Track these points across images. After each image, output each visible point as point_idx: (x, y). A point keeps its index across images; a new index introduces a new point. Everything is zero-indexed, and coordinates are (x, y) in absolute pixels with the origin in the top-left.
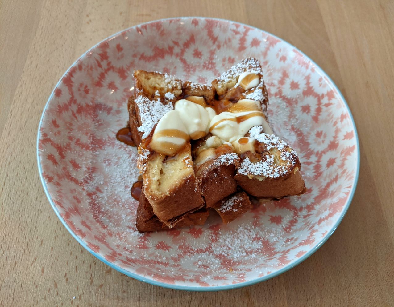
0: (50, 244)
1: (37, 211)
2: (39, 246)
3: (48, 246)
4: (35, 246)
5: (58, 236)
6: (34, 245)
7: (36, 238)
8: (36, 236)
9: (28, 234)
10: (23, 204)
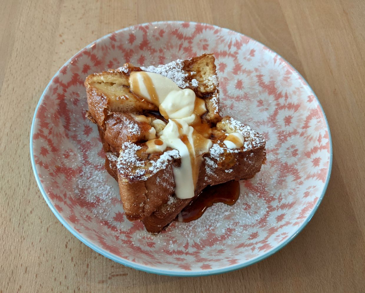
0: (34, 271)
1: (20, 238)
2: (24, 274)
3: (33, 273)
4: (20, 274)
5: (41, 262)
6: (18, 273)
7: (20, 266)
8: (20, 263)
9: (12, 262)
10: (6, 231)
